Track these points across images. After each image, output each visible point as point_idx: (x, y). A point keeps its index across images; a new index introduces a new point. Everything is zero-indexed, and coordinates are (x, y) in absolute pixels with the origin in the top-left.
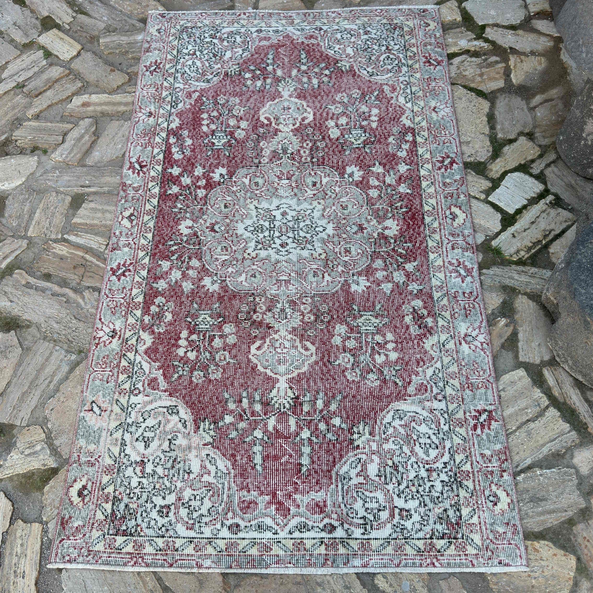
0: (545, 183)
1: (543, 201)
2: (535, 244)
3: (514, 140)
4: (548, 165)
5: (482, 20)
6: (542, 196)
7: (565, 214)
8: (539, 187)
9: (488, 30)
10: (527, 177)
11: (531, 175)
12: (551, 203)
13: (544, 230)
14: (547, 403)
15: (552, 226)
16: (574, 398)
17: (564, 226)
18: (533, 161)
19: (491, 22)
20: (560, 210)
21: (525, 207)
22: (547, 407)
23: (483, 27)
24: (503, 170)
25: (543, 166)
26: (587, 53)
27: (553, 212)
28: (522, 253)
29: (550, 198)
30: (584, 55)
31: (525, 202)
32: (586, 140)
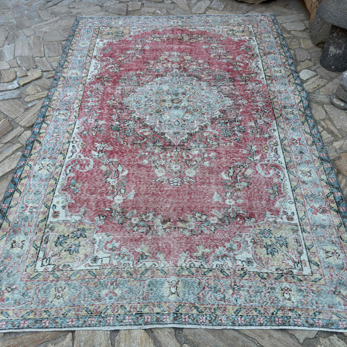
0: (317, 72)
1: (316, 77)
2: (314, 88)
3: (304, 61)
4: (317, 68)
5: (290, 29)
6: (315, 76)
7: (325, 80)
8: (314, 73)
9: (292, 32)
10: (310, 71)
11: (311, 70)
12: (319, 77)
13: (318, 84)
14: (323, 129)
15: (320, 83)
16: (332, 128)
17: (325, 83)
18: (312, 67)
19: (293, 29)
20: (323, 79)
21: (310, 78)
22: (323, 131)
23: (290, 31)
24: (301, 69)
25: (315, 68)
26: (326, 15)
27: (320, 80)
28: (310, 90)
29: (319, 76)
30: (325, 16)
31: (310, 77)
32: (330, 55)
